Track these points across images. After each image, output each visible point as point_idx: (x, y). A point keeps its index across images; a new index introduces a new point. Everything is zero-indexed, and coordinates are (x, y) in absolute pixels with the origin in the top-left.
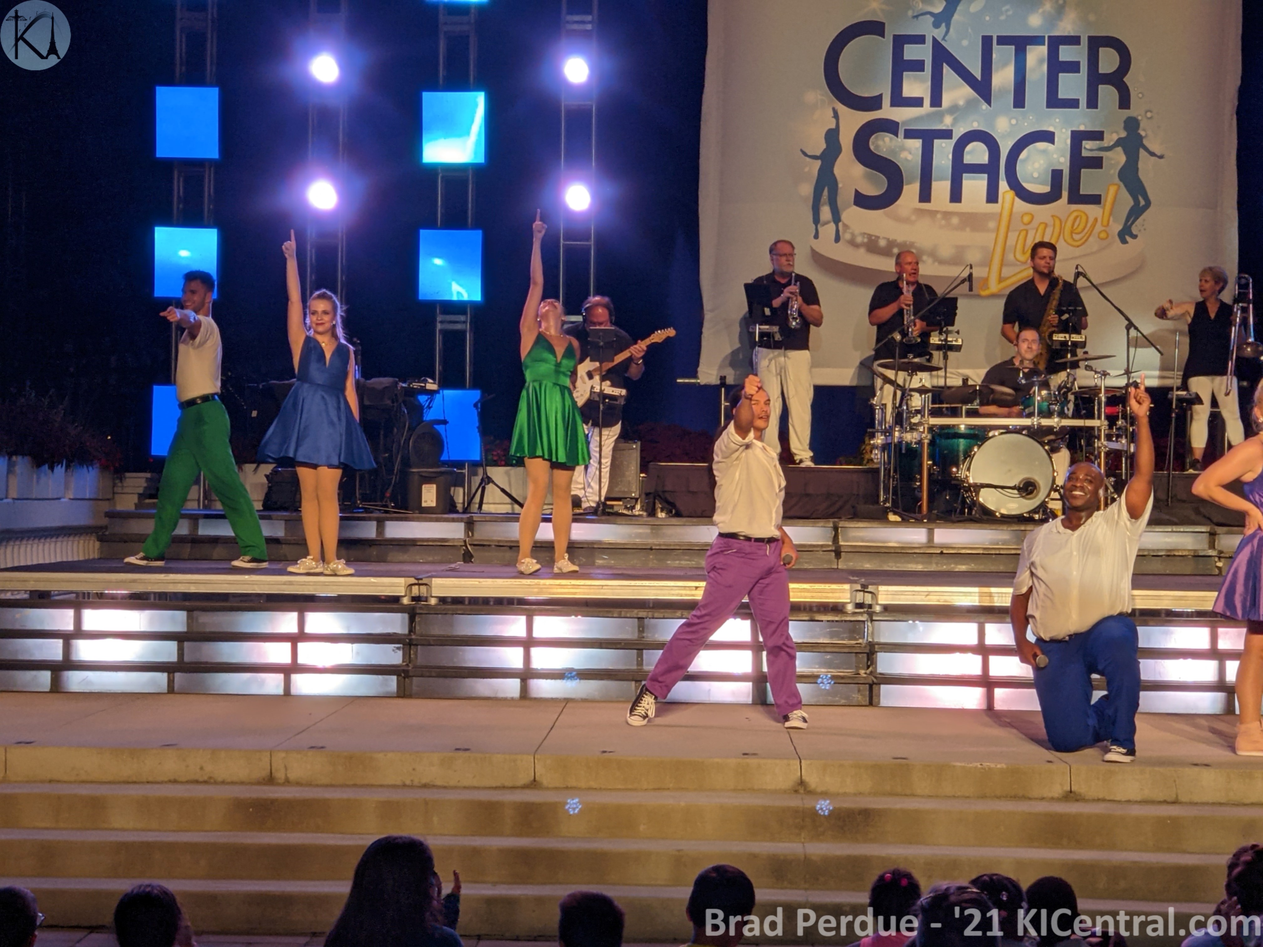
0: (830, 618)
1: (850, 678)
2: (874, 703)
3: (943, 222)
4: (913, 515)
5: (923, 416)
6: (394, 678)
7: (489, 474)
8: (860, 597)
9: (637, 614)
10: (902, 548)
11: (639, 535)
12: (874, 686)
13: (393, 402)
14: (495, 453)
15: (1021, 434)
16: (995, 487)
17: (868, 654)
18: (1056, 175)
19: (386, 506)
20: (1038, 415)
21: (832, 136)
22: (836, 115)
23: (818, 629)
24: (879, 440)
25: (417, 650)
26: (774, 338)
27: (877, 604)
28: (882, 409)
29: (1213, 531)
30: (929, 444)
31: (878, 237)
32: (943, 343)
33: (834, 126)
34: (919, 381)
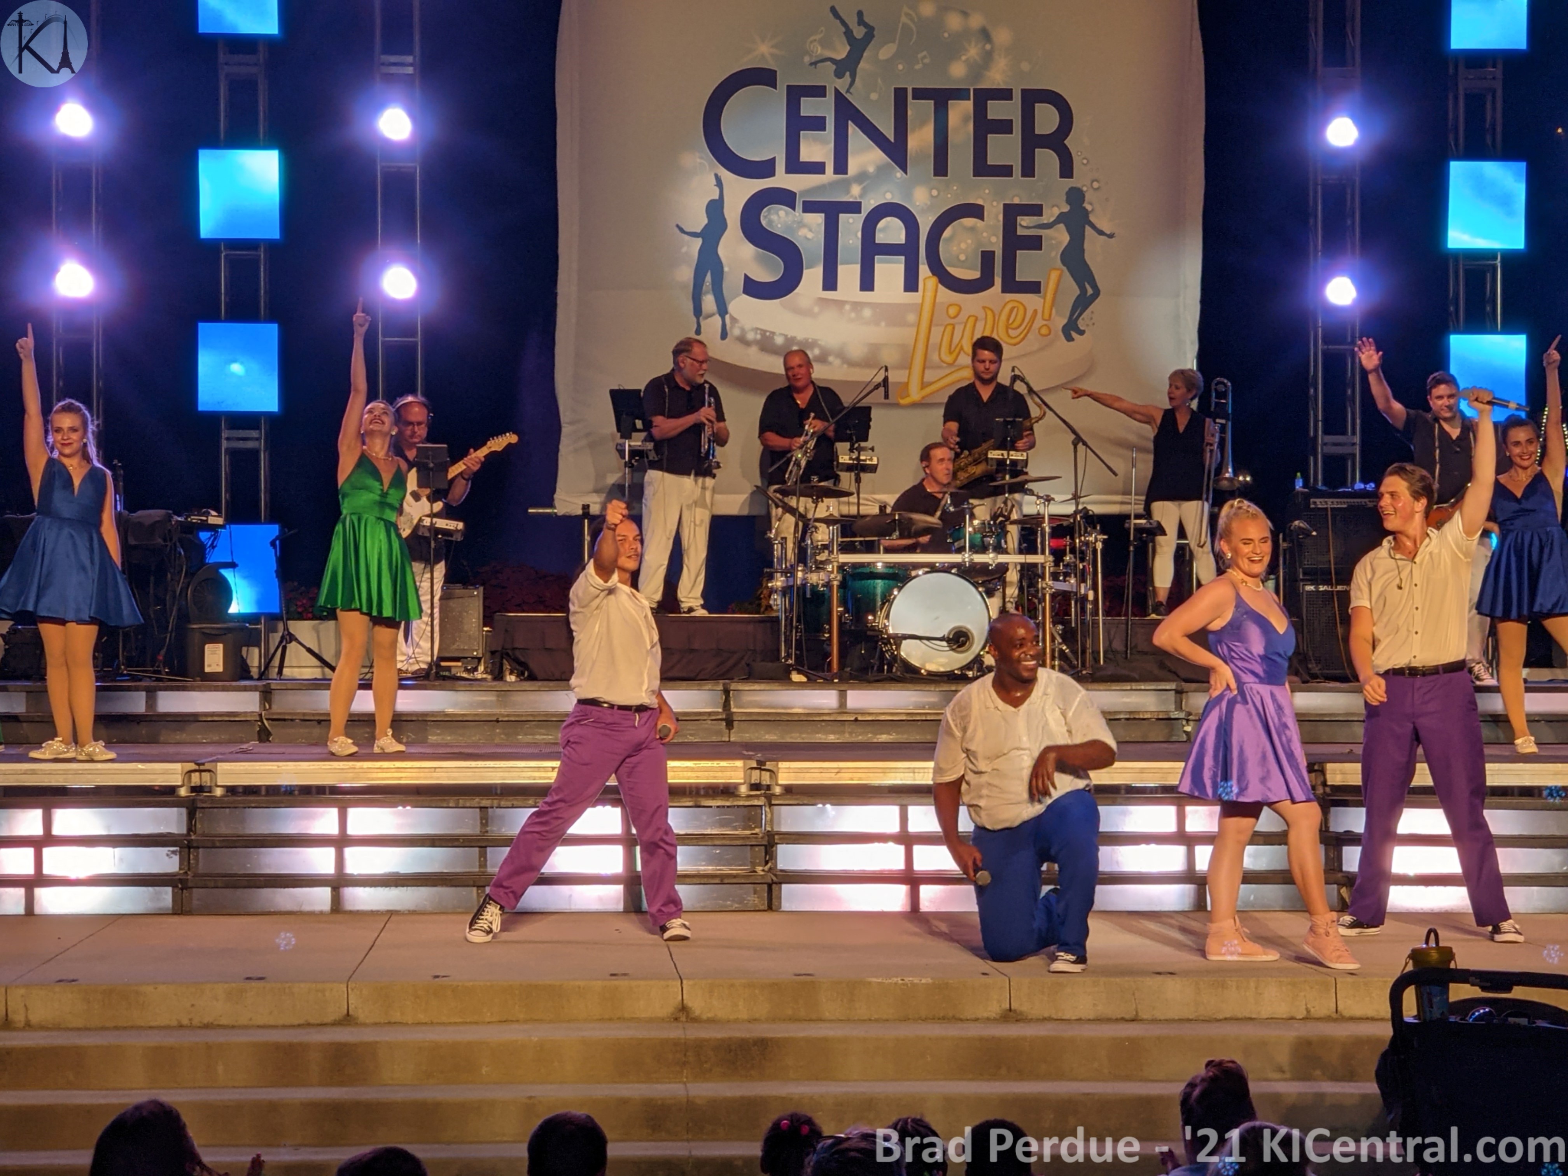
0: (720, 803)
1: (744, 876)
2: (774, 907)
3: (853, 315)
4: (820, 674)
5: (832, 552)
6: (169, 890)
7: (291, 631)
8: (755, 776)
9: (479, 803)
10: (808, 715)
11: (482, 704)
12: (774, 886)
13: (165, 540)
14: (299, 603)
15: (950, 573)
16: (920, 638)
17: (765, 846)
18: (987, 258)
19: (159, 672)
20: (970, 550)
21: (715, 209)
22: (719, 183)
23: (705, 818)
24: (779, 582)
25: (198, 853)
26: (648, 457)
27: (777, 785)
28: (782, 544)
29: (1179, 689)
30: (839, 587)
31: (773, 334)
32: (855, 462)
33: (717, 197)
34: (826, 509)
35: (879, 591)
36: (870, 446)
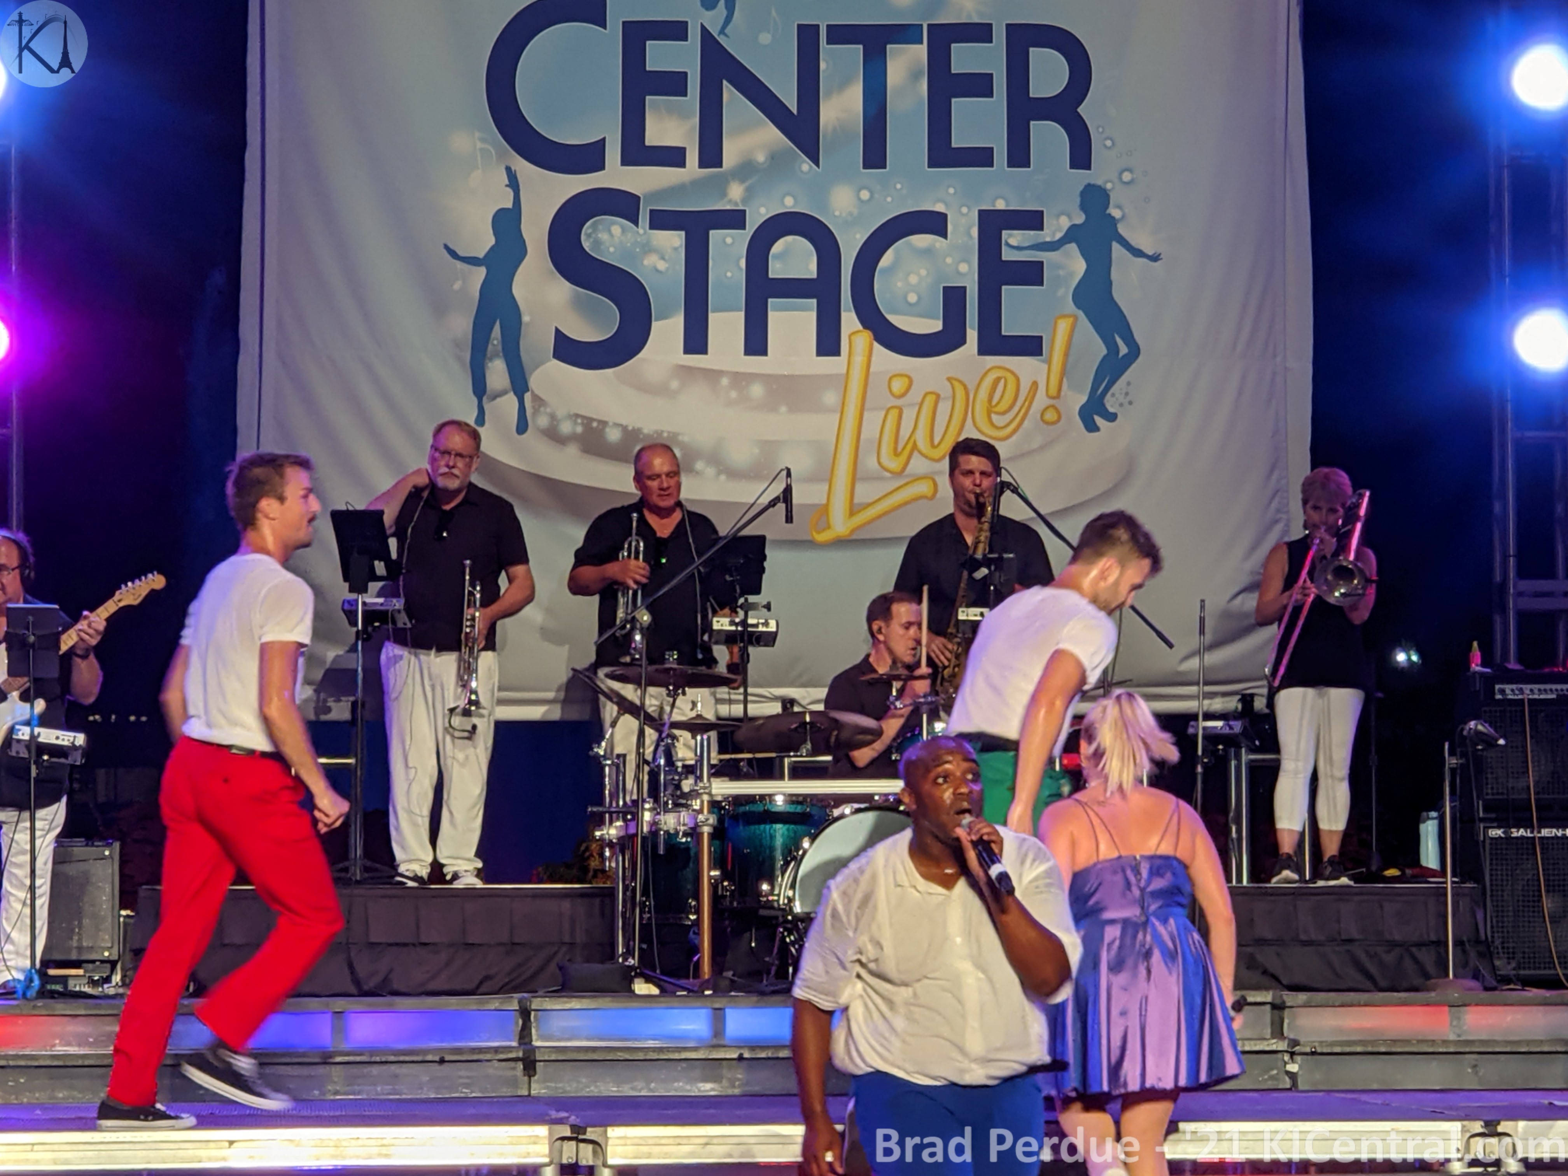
3: (734, 394)
4: (683, 982)
5: (700, 778)
8: (568, 1152)
10: (660, 1050)
15: (896, 810)
18: (953, 297)
21: (507, 223)
22: (513, 181)
24: (612, 829)
26: (394, 623)
27: (606, 1165)
28: (618, 766)
29: (1279, 1001)
30: (713, 836)
31: (603, 423)
32: (740, 628)
33: (509, 204)
34: (690, 706)
35: (779, 842)
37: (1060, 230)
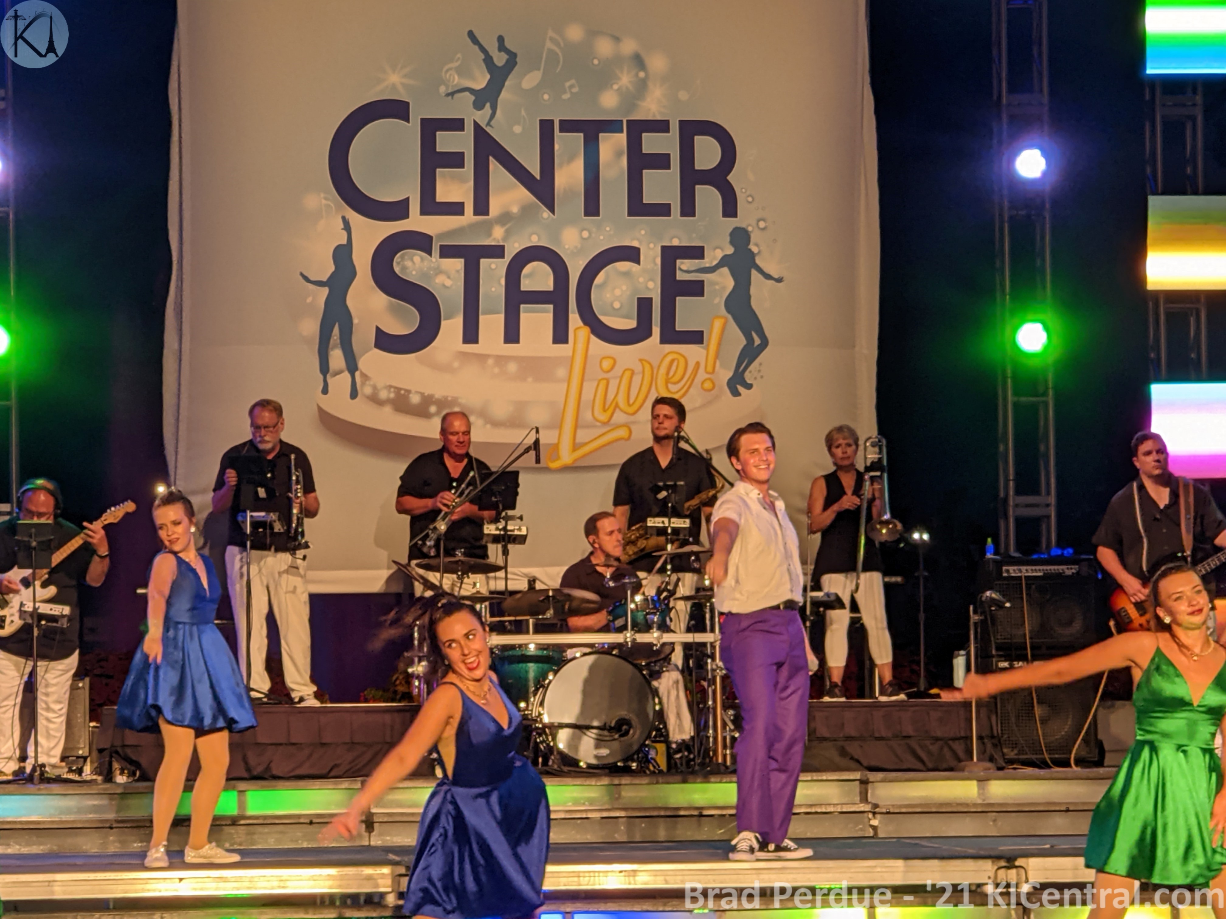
3: (496, 370)
15: (611, 654)
16: (577, 729)
18: (644, 305)
20: (632, 629)
21: (343, 255)
22: (347, 226)
24: (418, 669)
26: (272, 529)
29: (865, 779)
31: (409, 392)
32: (502, 533)
33: (344, 241)
34: (472, 585)
35: (532, 675)
36: (518, 515)
37: (715, 258)
